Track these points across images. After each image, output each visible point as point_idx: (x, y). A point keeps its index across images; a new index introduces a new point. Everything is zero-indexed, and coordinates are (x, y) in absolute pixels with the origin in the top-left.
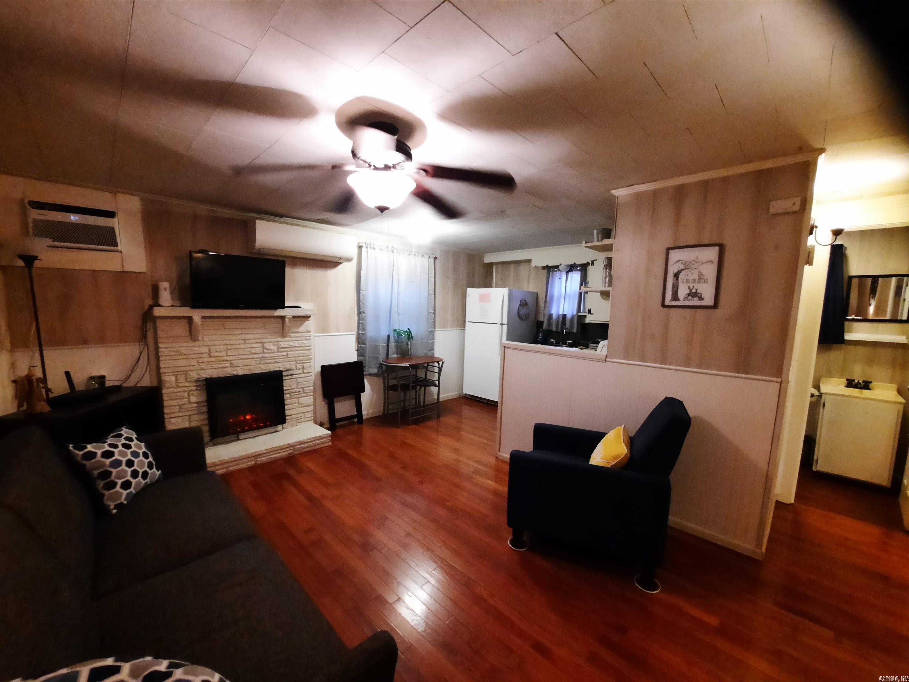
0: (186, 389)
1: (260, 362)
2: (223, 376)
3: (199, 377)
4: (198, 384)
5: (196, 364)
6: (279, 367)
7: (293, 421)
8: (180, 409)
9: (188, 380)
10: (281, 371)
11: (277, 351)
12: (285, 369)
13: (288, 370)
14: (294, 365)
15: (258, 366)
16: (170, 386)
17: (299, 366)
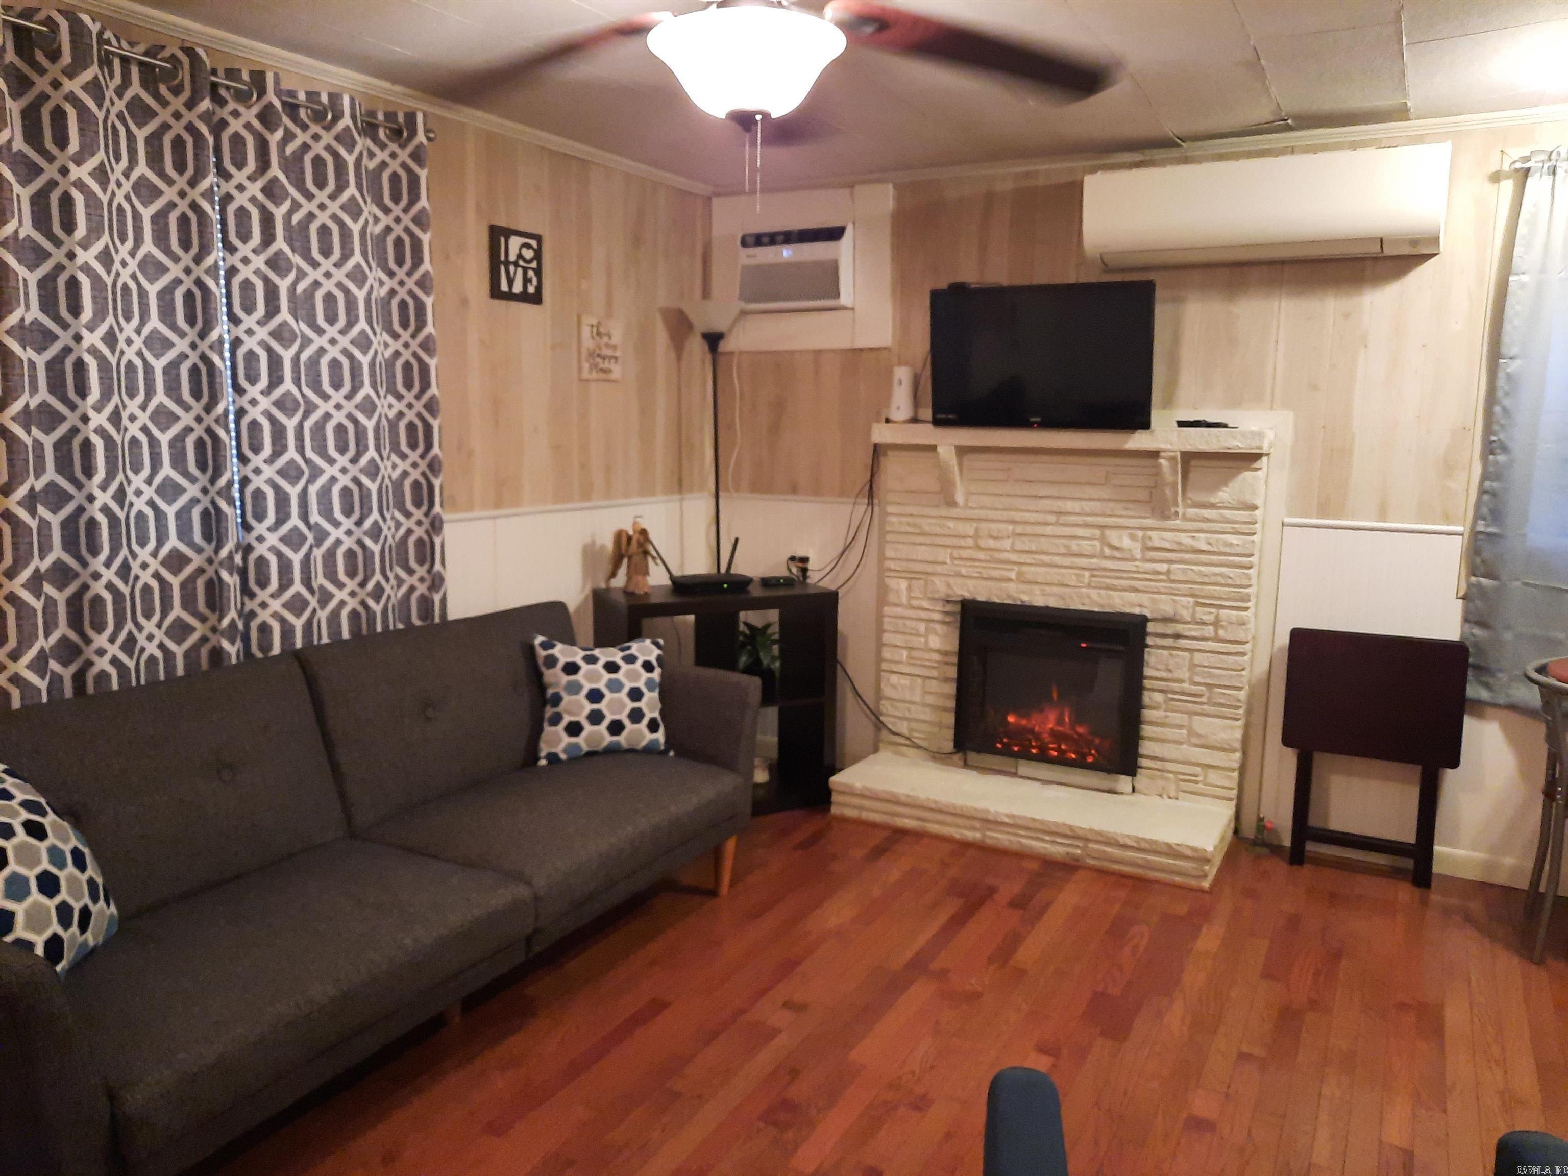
0: (924, 615)
1: (1089, 582)
2: (997, 601)
3: (950, 592)
4: (949, 609)
5: (948, 561)
6: (1140, 606)
7: (1167, 779)
8: (910, 657)
9: (929, 595)
10: (1145, 616)
11: (1139, 556)
12: (1155, 615)
13: (1166, 620)
14: (1187, 608)
15: (1084, 590)
16: (896, 601)
17: (1204, 614)
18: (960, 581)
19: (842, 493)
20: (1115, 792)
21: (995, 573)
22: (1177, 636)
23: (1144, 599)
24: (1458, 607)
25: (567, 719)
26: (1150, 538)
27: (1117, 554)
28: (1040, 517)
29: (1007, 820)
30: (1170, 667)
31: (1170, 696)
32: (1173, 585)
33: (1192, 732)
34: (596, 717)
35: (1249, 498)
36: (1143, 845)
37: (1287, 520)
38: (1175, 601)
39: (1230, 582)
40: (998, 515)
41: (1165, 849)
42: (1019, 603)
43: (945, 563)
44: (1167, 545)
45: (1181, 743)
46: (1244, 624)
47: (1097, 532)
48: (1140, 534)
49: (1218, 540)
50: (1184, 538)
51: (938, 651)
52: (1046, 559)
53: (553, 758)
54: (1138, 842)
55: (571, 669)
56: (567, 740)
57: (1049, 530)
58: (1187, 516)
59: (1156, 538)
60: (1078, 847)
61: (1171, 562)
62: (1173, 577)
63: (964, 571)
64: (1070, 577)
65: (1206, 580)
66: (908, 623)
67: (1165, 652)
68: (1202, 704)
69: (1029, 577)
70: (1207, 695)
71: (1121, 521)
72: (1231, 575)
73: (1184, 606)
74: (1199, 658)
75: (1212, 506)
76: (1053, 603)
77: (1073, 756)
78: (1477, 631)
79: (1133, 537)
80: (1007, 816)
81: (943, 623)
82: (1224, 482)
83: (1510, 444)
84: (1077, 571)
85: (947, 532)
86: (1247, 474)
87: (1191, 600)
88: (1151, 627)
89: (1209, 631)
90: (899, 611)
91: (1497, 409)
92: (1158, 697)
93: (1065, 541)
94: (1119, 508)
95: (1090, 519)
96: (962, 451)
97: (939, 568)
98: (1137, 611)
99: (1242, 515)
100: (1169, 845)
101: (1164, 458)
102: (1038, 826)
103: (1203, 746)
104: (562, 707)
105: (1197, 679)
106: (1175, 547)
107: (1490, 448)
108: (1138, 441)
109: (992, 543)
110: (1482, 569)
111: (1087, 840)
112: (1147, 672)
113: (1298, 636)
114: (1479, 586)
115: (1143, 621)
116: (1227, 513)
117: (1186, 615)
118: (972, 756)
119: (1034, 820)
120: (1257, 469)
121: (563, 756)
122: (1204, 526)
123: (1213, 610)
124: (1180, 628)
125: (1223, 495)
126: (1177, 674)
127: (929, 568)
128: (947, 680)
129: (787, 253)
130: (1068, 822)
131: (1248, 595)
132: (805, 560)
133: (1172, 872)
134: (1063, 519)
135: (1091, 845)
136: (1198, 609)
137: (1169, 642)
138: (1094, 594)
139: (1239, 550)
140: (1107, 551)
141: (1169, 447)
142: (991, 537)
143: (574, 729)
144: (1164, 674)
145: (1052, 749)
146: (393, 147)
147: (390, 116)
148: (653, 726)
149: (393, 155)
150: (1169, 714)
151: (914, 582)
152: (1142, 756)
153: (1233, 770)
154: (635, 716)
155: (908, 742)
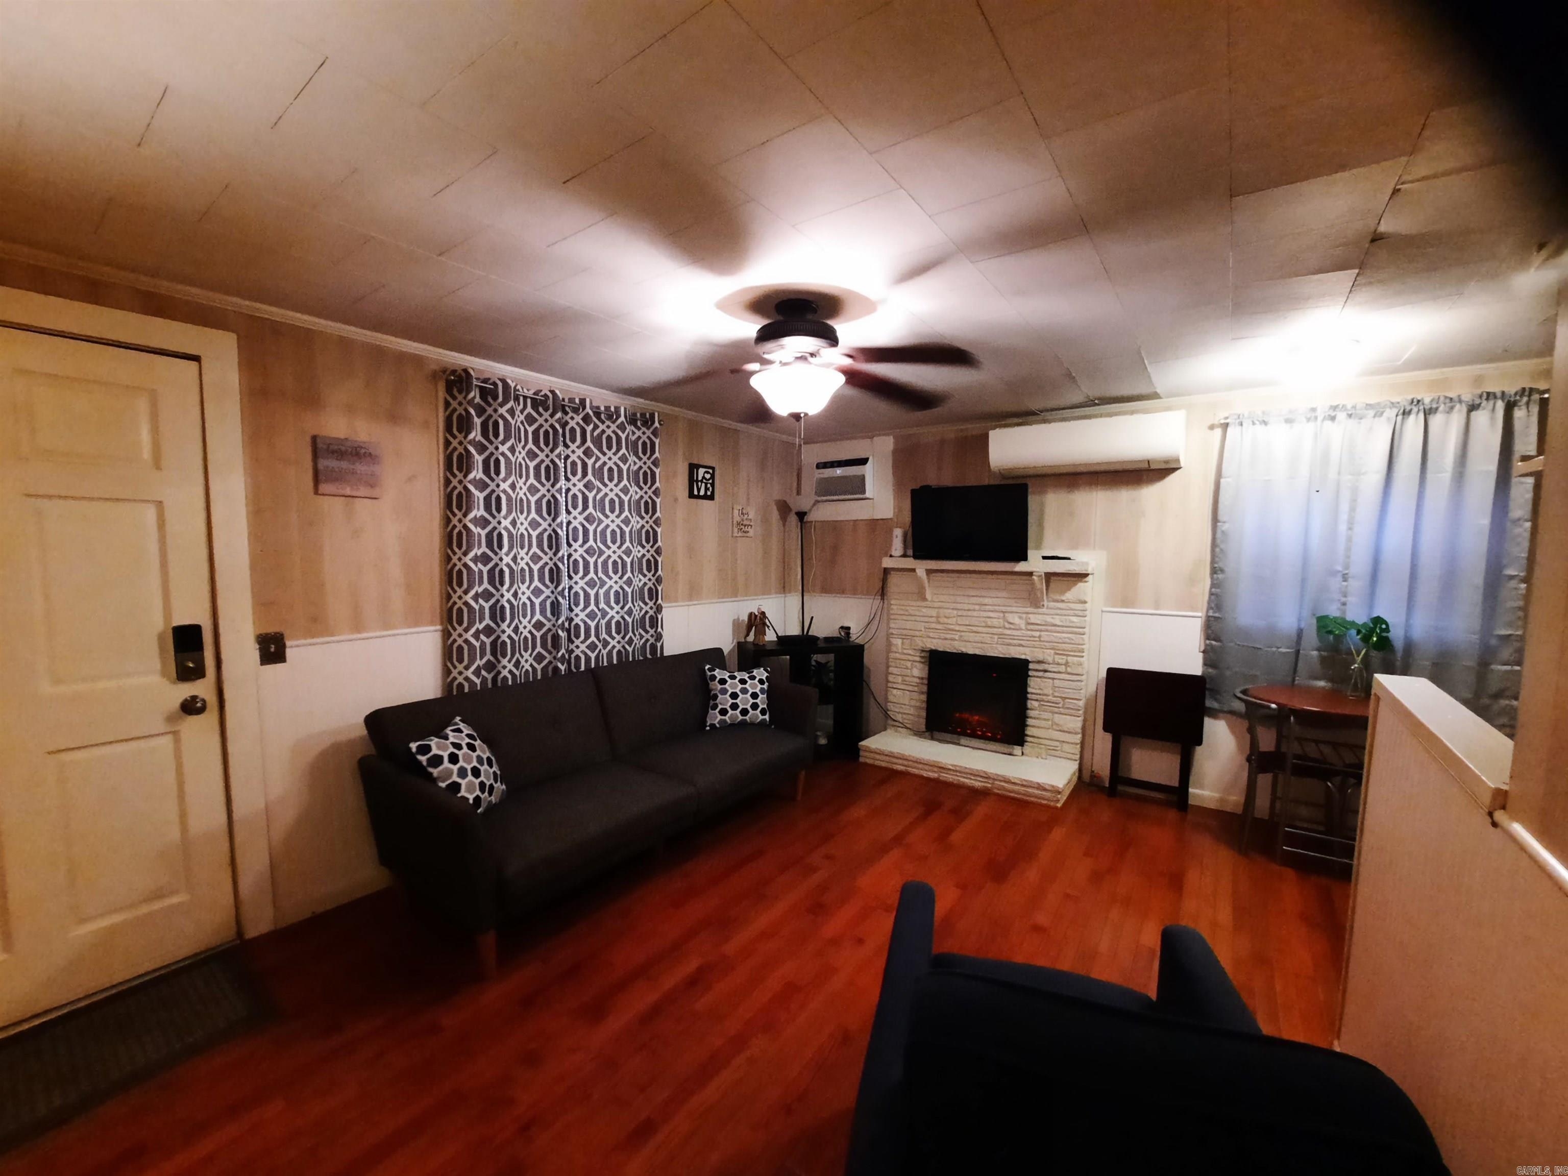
0: (910, 658)
1: (998, 641)
2: (949, 651)
3: (924, 646)
4: (922, 655)
5: (923, 629)
6: (1025, 654)
7: (1041, 748)
8: (902, 681)
9: (913, 647)
10: (1028, 660)
11: (1024, 628)
12: (1034, 660)
13: (1039, 662)
14: (1050, 656)
15: (994, 645)
16: (896, 651)
17: (1059, 659)
18: (929, 640)
19: (868, 593)
20: (1010, 754)
21: (948, 636)
22: (1045, 671)
23: (1027, 650)
24: (1200, 658)
25: (720, 707)
26: (1029, 618)
27: (1012, 626)
28: (971, 607)
29: (951, 767)
30: (1041, 687)
31: (1042, 703)
32: (1042, 643)
33: (1054, 723)
34: (734, 707)
35: (1083, 598)
36: (1025, 783)
37: (1105, 609)
38: (1043, 652)
39: (1073, 642)
40: (947, 605)
41: (1036, 786)
42: (960, 652)
43: (921, 631)
44: (1039, 622)
45: (1048, 729)
46: (1081, 665)
47: (1002, 615)
48: (1024, 616)
49: (1066, 620)
50: (1049, 619)
51: (919, 678)
52: (974, 629)
53: (713, 726)
54: (1021, 781)
55: (723, 682)
56: (720, 717)
57: (975, 614)
58: (1049, 606)
59: (1033, 619)
60: (989, 783)
61: (1041, 631)
62: (1042, 639)
63: (931, 635)
64: (987, 638)
65: (1060, 641)
66: (902, 662)
67: (1038, 679)
68: (1059, 708)
69: (966, 638)
70: (1062, 703)
71: (1014, 609)
72: (1074, 638)
73: (1048, 655)
74: (1057, 683)
75: (1063, 601)
76: (978, 652)
77: (990, 735)
78: (1210, 670)
79: (1020, 618)
80: (952, 765)
81: (920, 662)
82: (1069, 589)
83: (1226, 569)
84: (990, 635)
85: (921, 614)
86: (1081, 585)
87: (1052, 652)
88: (1031, 666)
89: (1062, 669)
90: (897, 655)
91: (1217, 550)
92: (1036, 704)
93: (984, 619)
94: (1012, 602)
95: (996, 608)
96: (929, 572)
97: (917, 633)
98: (1023, 657)
99: (1079, 606)
100: (1038, 784)
101: (1036, 576)
102: (967, 771)
103: (1060, 731)
104: (717, 701)
105: (1056, 694)
106: (1043, 623)
107: (1214, 571)
108: (1021, 567)
109: (946, 620)
110: (1213, 636)
111: (994, 779)
112: (1029, 690)
113: (1111, 671)
114: (1211, 645)
115: (1027, 662)
116: (1072, 606)
117: (1050, 660)
118: (937, 734)
119: (966, 768)
120: (1086, 582)
121: (718, 725)
122: (1059, 612)
123: (1065, 657)
124: (1046, 667)
125: (1069, 595)
126: (1046, 692)
127: (912, 633)
128: (922, 693)
129: (839, 471)
130: (984, 770)
131: (1083, 649)
132: (849, 628)
133: (1039, 798)
134: (983, 608)
135: (996, 782)
136: (1056, 656)
137: (1041, 674)
138: (1000, 648)
139: (1078, 625)
140: (1007, 625)
141: (1038, 570)
142: (946, 617)
143: (724, 712)
144: (1038, 691)
145: (978, 731)
146: (644, 429)
147: (643, 415)
148: (763, 712)
149: (644, 433)
150: (1041, 713)
151: (905, 641)
152: (1027, 735)
153: (1077, 744)
154: (755, 706)
155: (902, 726)
